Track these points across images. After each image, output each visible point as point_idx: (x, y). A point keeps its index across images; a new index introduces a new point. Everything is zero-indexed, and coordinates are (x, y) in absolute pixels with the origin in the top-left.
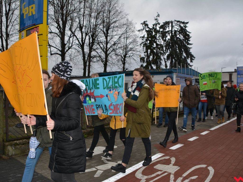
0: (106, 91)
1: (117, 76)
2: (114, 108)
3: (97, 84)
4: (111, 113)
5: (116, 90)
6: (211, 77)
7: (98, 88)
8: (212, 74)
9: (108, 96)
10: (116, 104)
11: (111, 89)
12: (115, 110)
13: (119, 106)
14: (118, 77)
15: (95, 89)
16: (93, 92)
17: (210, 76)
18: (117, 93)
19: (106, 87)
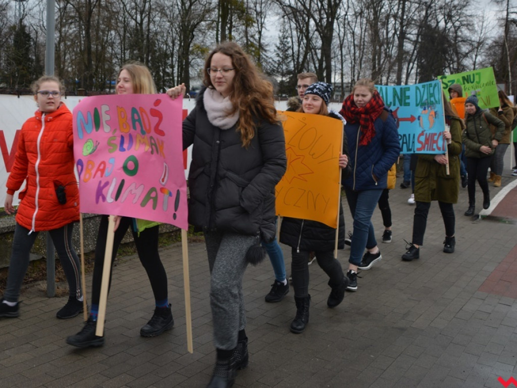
0: (419, 111)
1: (431, 84)
2: (427, 140)
3: (405, 96)
4: (419, 149)
5: (431, 109)
6: (468, 83)
7: (408, 104)
8: (470, 76)
9: (421, 118)
10: (430, 134)
11: (426, 106)
12: (428, 144)
13: (436, 138)
14: (433, 85)
15: (401, 105)
16: (396, 111)
17: (466, 82)
18: (433, 114)
19: (420, 102)
